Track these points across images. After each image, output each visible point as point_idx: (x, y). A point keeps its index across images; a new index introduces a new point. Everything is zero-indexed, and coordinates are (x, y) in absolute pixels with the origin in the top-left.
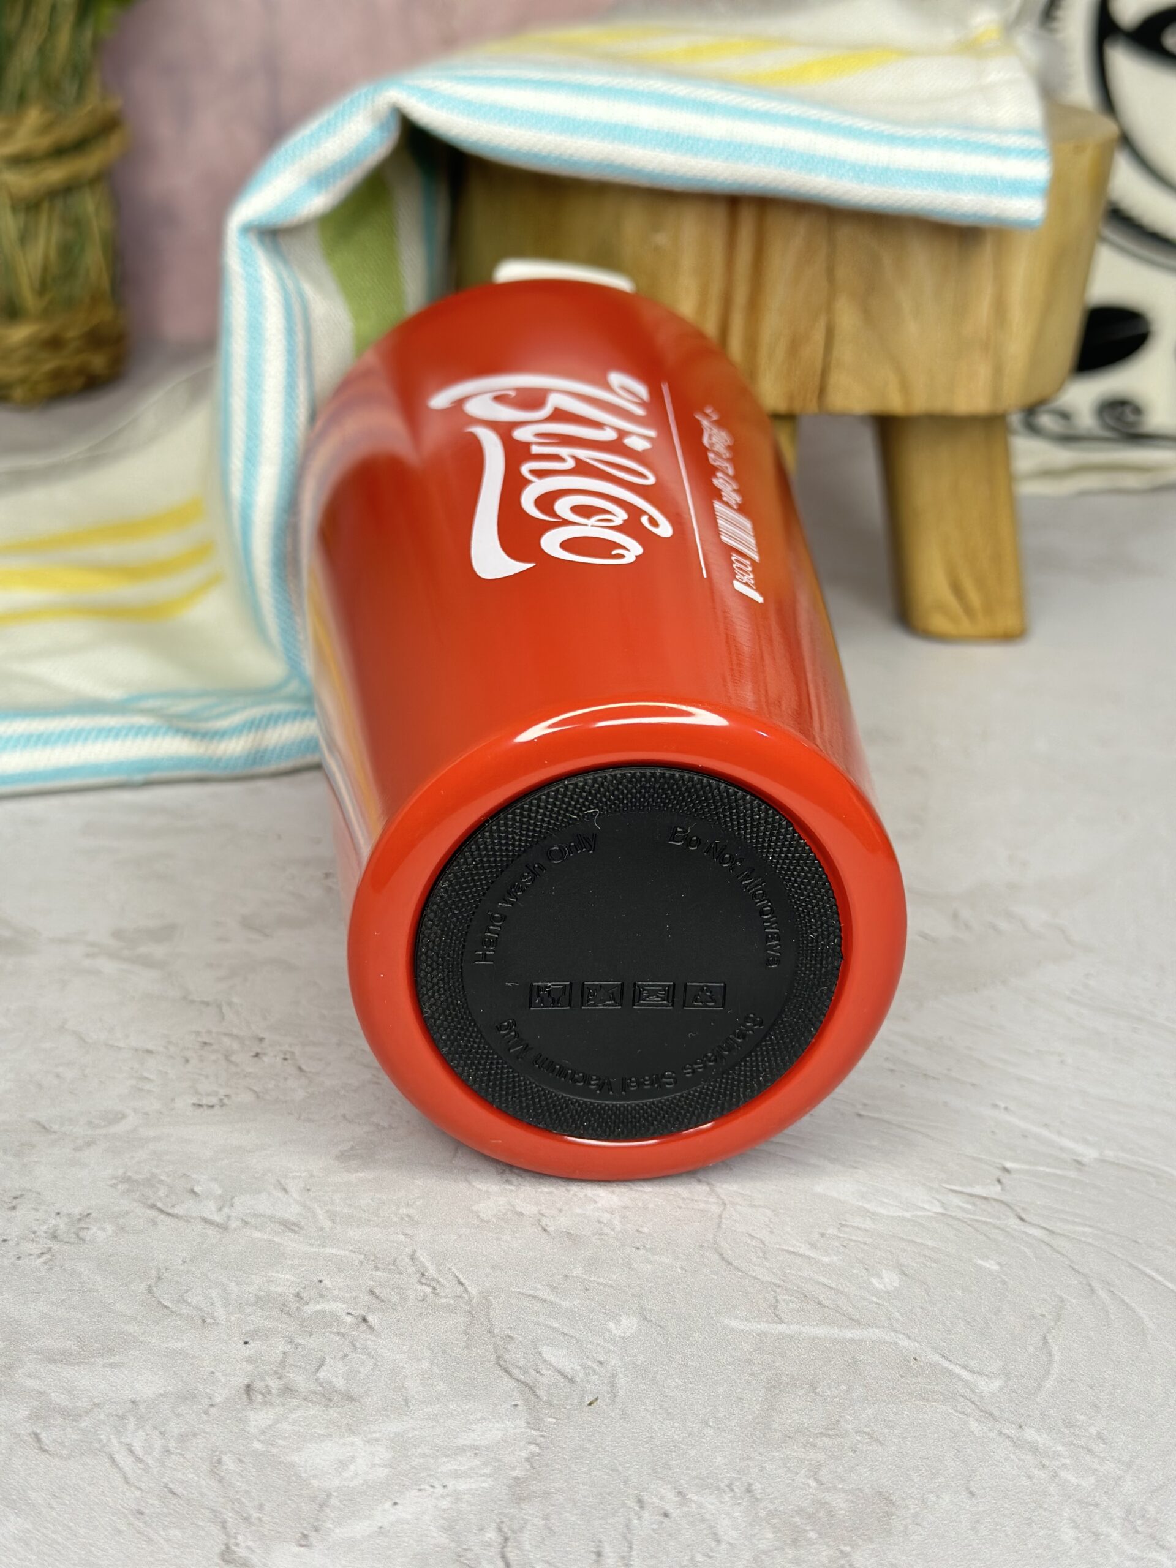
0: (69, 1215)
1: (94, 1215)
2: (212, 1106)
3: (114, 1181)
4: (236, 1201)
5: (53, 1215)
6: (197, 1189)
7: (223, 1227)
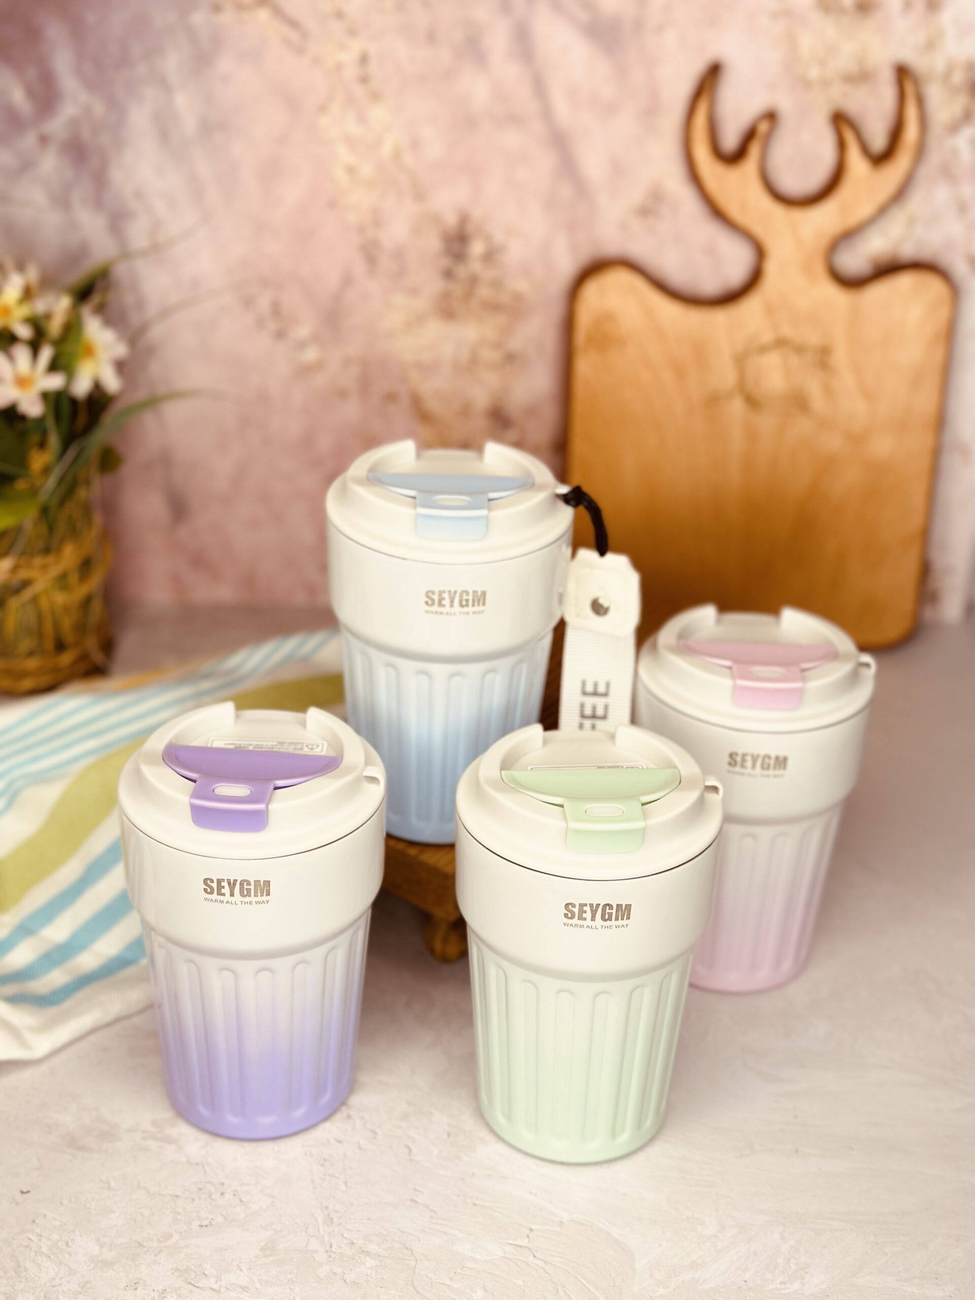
0: (158, 1291)
1: (167, 1290)
2: (207, 1226)
3: (173, 1271)
4: (222, 1277)
5: (152, 1292)
6: (206, 1272)
7: (219, 1292)
